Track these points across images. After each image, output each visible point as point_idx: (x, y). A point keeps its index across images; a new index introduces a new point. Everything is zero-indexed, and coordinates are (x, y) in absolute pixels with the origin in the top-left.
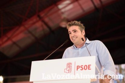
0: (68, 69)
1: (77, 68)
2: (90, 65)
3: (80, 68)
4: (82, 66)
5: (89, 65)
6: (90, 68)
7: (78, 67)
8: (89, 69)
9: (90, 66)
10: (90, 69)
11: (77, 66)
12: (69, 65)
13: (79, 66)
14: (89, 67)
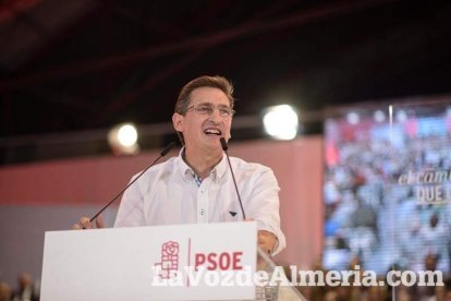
0: (165, 264)
1: (198, 263)
2: (240, 254)
3: (207, 264)
4: (214, 255)
5: (235, 254)
6: (238, 264)
7: (200, 260)
8: (235, 268)
9: (238, 257)
10: (240, 268)
11: (198, 256)
12: (170, 251)
13: (203, 256)
14: (236, 261)
